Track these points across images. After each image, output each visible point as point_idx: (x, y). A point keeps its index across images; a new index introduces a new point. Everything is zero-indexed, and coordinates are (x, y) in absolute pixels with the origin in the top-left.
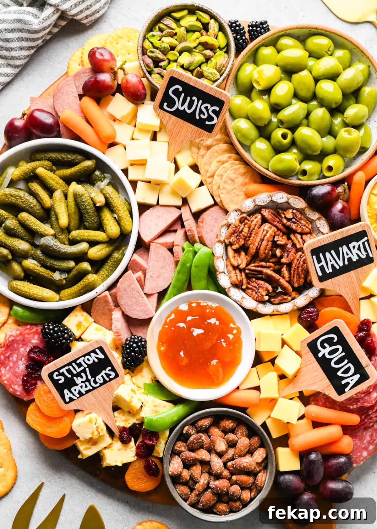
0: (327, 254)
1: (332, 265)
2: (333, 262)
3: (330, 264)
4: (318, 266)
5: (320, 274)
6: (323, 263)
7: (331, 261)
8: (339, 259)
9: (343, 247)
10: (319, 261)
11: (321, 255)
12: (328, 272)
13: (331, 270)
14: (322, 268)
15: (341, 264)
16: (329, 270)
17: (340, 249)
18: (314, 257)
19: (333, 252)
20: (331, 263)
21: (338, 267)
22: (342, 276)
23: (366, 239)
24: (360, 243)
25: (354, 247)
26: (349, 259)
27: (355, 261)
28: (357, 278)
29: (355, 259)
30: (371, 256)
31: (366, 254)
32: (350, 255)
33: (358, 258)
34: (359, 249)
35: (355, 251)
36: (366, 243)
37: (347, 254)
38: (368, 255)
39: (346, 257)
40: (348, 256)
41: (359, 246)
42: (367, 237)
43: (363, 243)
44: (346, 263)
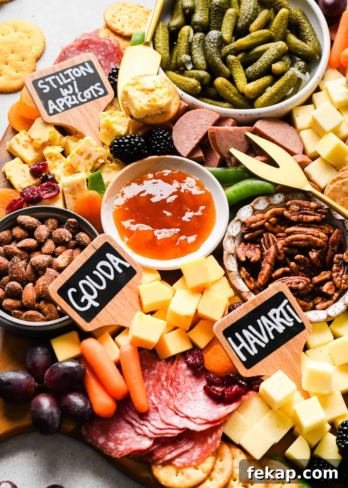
0: (245, 332)
1: (256, 344)
2: (255, 340)
3: (252, 343)
4: (238, 349)
5: (244, 359)
6: (243, 344)
7: (252, 339)
8: (262, 335)
9: (261, 318)
10: (238, 343)
11: (237, 334)
12: (252, 353)
13: (256, 351)
14: (243, 350)
15: (266, 340)
16: (254, 351)
17: (258, 321)
18: (230, 339)
19: (250, 327)
20: (254, 341)
21: (263, 345)
22: (272, 354)
23: (286, 301)
24: (281, 308)
25: (275, 315)
26: (274, 331)
27: (282, 331)
28: (291, 352)
29: (281, 329)
30: (300, 321)
31: (292, 320)
32: (273, 326)
33: (284, 328)
34: (282, 316)
35: (278, 320)
36: (288, 307)
37: (270, 326)
38: (295, 321)
39: (270, 330)
40: (272, 328)
41: (281, 312)
42: (287, 299)
43: (285, 308)
44: (272, 337)
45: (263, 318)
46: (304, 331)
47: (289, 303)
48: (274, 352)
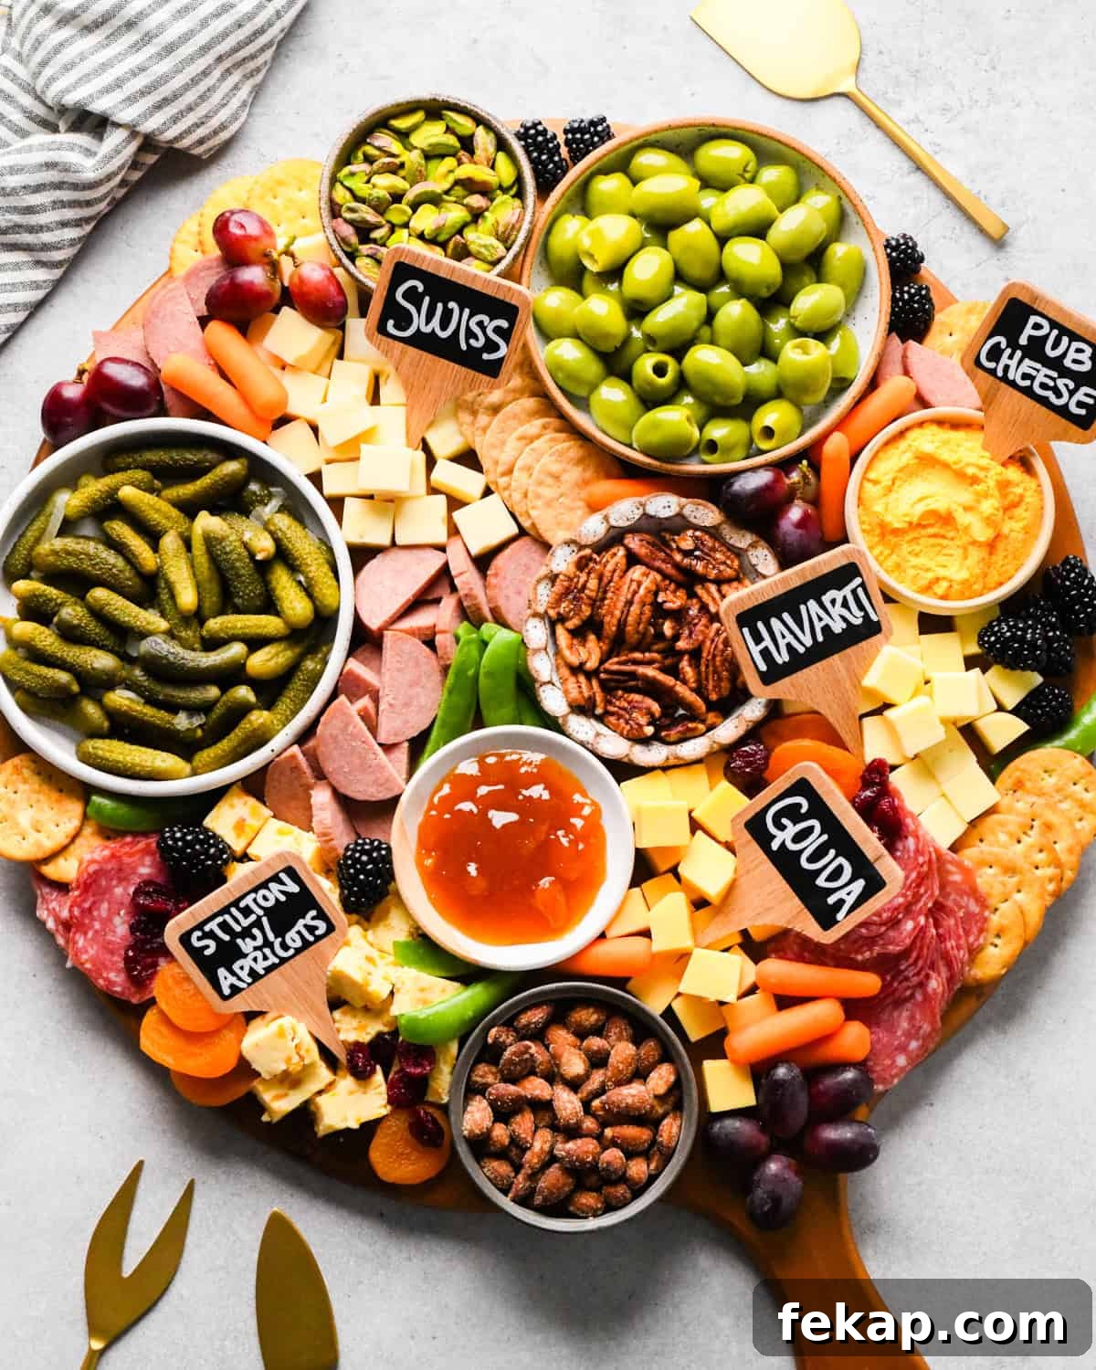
0: (775, 623)
1: (789, 646)
2: (790, 638)
3: (782, 643)
4: (755, 650)
5: (763, 667)
6: (768, 642)
7: (784, 637)
8: (803, 631)
9: (808, 604)
10: (758, 639)
11: (760, 625)
12: (780, 661)
13: (786, 658)
14: (765, 653)
15: (808, 641)
16: (782, 658)
17: (803, 607)
18: (746, 630)
19: (786, 616)
20: (786, 641)
21: (801, 650)
22: (813, 668)
23: (858, 581)
24: (847, 591)
25: (833, 602)
26: (826, 629)
27: (840, 631)
28: (848, 670)
29: (838, 627)
30: (874, 617)
31: (862, 614)
32: (827, 620)
33: (844, 626)
34: (845, 604)
35: (837, 610)
36: (860, 591)
37: (820, 619)
38: (866, 617)
39: (818, 626)
40: (823, 624)
41: (845, 597)
42: (861, 576)
43: (854, 592)
44: (820, 638)
45: (812, 604)
46: (879, 636)
47: (863, 585)
48: (818, 665)
